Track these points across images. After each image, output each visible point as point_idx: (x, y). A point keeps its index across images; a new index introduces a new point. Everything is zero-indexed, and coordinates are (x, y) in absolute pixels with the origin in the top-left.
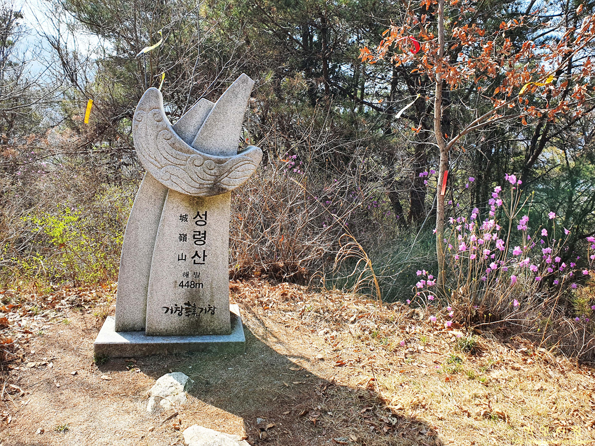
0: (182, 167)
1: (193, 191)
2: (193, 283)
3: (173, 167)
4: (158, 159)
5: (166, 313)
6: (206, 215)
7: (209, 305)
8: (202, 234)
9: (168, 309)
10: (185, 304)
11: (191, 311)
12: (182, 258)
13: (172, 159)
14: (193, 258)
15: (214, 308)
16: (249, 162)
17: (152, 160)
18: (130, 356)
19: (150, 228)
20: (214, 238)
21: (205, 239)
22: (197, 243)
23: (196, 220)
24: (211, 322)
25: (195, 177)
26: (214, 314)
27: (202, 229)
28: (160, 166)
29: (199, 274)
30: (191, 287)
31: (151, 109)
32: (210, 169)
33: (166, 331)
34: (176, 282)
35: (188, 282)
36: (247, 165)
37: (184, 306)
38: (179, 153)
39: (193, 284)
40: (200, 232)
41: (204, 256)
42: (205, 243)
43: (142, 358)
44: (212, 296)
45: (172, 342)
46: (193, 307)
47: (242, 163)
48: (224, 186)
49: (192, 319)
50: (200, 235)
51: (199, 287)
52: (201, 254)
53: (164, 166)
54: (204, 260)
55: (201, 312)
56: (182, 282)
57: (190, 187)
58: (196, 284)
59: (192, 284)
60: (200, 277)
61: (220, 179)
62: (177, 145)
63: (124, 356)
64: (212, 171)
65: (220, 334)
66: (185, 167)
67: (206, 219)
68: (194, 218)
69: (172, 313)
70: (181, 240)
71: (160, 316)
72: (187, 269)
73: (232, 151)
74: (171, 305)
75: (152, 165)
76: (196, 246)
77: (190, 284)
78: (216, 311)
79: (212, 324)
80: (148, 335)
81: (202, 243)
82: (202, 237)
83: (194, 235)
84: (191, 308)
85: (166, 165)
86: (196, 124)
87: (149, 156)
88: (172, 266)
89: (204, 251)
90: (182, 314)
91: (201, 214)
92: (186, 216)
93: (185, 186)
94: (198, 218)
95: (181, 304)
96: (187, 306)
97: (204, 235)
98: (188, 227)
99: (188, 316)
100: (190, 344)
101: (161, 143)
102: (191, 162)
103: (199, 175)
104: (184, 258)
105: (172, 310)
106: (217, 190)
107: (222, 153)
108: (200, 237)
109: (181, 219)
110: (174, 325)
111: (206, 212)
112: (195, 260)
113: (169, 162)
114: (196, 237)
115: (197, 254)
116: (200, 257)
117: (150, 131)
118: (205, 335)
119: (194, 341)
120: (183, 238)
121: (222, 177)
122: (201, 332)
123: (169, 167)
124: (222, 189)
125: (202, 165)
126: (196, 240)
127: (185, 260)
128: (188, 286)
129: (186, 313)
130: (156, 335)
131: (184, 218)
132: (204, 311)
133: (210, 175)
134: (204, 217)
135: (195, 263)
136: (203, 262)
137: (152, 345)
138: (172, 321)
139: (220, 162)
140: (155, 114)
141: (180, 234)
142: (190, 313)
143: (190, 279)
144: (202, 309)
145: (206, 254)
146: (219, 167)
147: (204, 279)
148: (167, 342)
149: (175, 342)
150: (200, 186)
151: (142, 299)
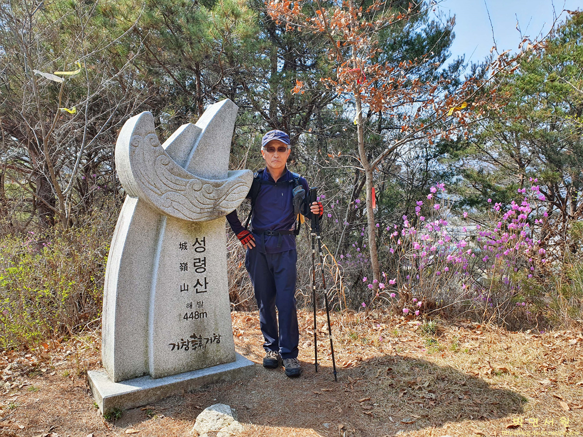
0: (182, 192)
1: (194, 217)
2: (197, 313)
3: (174, 193)
4: (158, 185)
5: (172, 350)
6: (204, 241)
7: (214, 334)
8: (202, 261)
9: (174, 345)
10: (191, 337)
11: (197, 344)
12: (184, 289)
13: (172, 185)
14: (195, 287)
15: (219, 336)
16: (243, 184)
17: (152, 187)
18: (144, 404)
19: (145, 262)
20: (214, 263)
21: (205, 266)
22: (198, 270)
23: (195, 247)
24: (218, 351)
25: (195, 201)
26: (219, 342)
27: (201, 256)
28: (160, 193)
29: (203, 303)
30: (195, 318)
31: (146, 134)
32: (209, 193)
33: (174, 370)
34: (180, 315)
35: (192, 313)
36: (241, 187)
37: (190, 340)
38: (178, 178)
39: (198, 315)
40: (199, 259)
41: (206, 283)
42: (205, 269)
43: (157, 403)
44: (216, 324)
45: (186, 379)
46: (199, 338)
47: (237, 185)
48: (223, 209)
49: (198, 352)
50: (200, 262)
51: (203, 317)
52: (202, 282)
53: (164, 192)
54: (206, 288)
55: (207, 343)
56: (187, 314)
57: (192, 213)
58: (200, 314)
59: (196, 315)
60: (203, 306)
61: (218, 202)
62: (175, 170)
63: (138, 405)
64: (211, 195)
65: (227, 363)
66: (185, 192)
67: (204, 246)
68: (193, 245)
69: (178, 349)
70: (182, 269)
71: (167, 355)
72: (191, 299)
73: (223, 175)
74: (177, 341)
75: (152, 192)
76: (197, 273)
77: (194, 315)
78: (221, 339)
79: (218, 353)
80: (156, 378)
81: (203, 270)
82: (202, 264)
83: (195, 263)
84: (197, 341)
85: (166, 191)
86: (186, 149)
87: (149, 183)
88: (175, 299)
89: (205, 278)
90: (188, 348)
91: (199, 240)
92: (185, 244)
93: (187, 213)
94: (197, 245)
95: (187, 338)
96: (193, 339)
97: (203, 262)
98: (189, 255)
99: (195, 349)
100: (204, 377)
101: (160, 168)
102: (190, 187)
103: (199, 199)
104: (186, 289)
105: (178, 346)
106: (217, 214)
107: (214, 177)
108: (200, 265)
109: (180, 248)
110: (181, 361)
111: (204, 238)
112: (197, 289)
113: (169, 189)
114: (196, 264)
115: (198, 283)
116: (202, 285)
117: (147, 157)
118: (212, 366)
119: (208, 374)
120: (184, 267)
121: (220, 200)
122: (209, 364)
123: (169, 193)
124: (222, 212)
125: (201, 189)
126: (197, 268)
127: (187, 290)
128: (192, 317)
129: (193, 346)
130: (165, 376)
131: (183, 246)
132: (210, 341)
133: (209, 199)
134: (202, 243)
135: (197, 292)
136: (205, 290)
137: (167, 386)
138: (180, 358)
139: (217, 185)
140: (151, 138)
141: (181, 264)
142: (196, 346)
143: (193, 310)
144: (208, 339)
145: (207, 282)
146: (217, 190)
147: (207, 308)
148: (182, 380)
149: (189, 378)
150: (200, 210)
151: (141, 340)
